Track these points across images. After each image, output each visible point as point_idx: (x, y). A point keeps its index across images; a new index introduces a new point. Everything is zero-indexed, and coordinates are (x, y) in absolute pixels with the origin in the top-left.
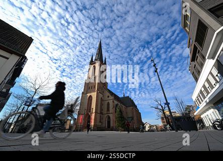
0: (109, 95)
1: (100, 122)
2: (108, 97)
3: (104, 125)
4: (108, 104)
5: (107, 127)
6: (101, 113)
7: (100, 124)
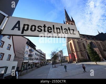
0: (82, 38)
1: (82, 56)
2: (82, 39)
3: (85, 58)
4: (83, 44)
5: (88, 59)
6: (81, 51)
7: (82, 57)
